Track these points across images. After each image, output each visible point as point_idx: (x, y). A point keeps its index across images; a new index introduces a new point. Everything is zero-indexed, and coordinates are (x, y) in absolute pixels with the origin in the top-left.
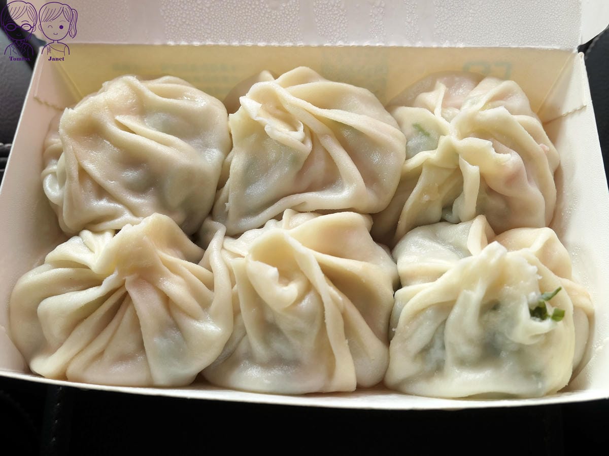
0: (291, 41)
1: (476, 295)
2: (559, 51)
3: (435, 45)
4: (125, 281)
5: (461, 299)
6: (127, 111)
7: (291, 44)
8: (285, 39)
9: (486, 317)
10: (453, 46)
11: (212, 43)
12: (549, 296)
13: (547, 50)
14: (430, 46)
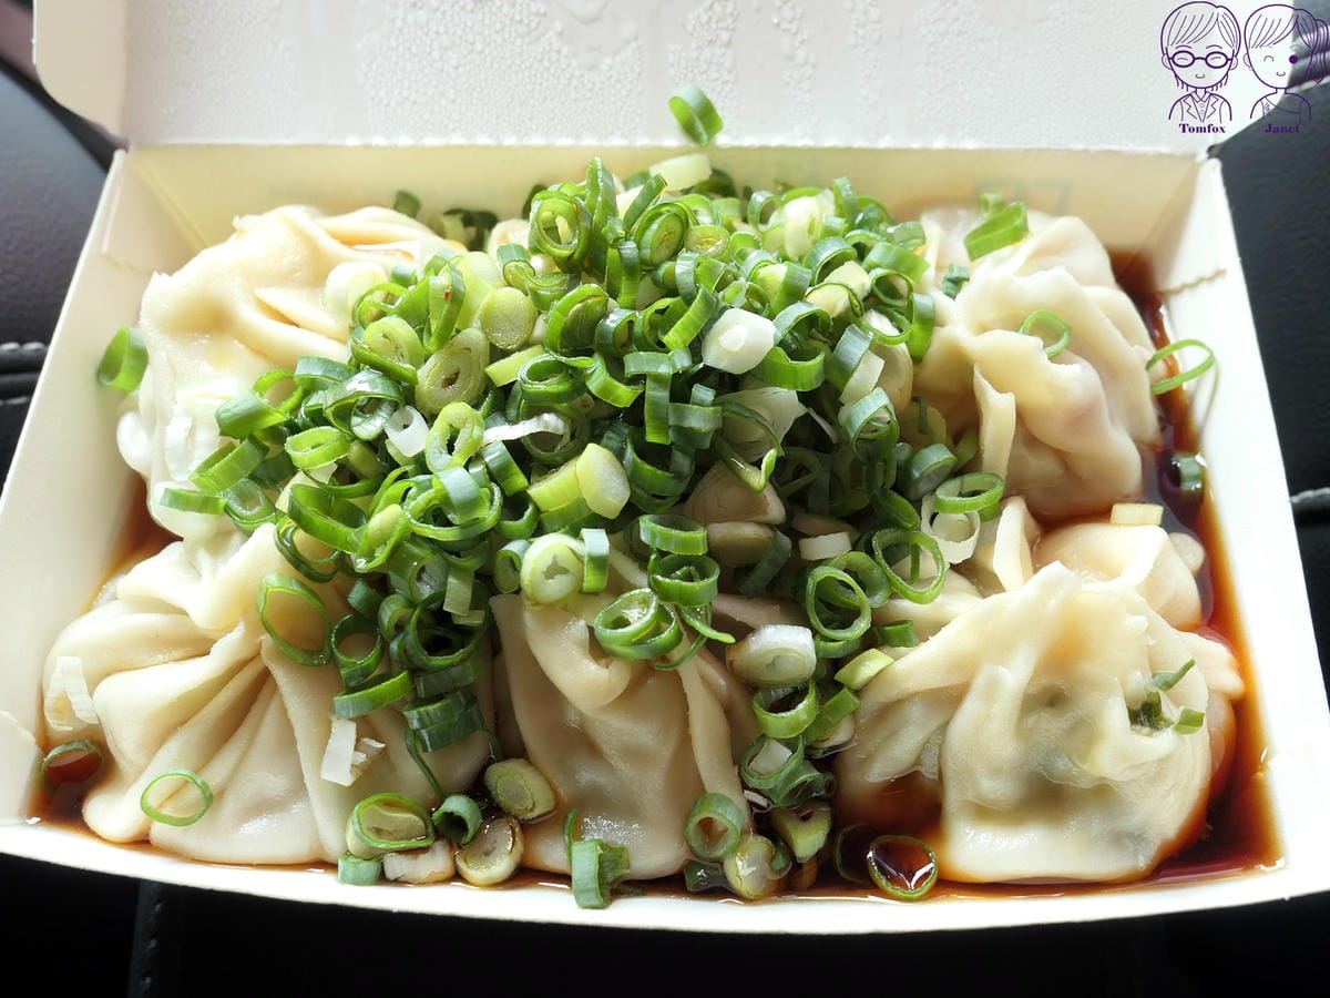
0: (623, 136)
1: (1015, 675)
2: (1171, 156)
3: (916, 145)
4: (260, 645)
5: (979, 683)
6: (283, 279)
7: (623, 142)
8: (612, 133)
9: (1031, 720)
10: (954, 146)
11: (462, 141)
12: (1170, 678)
13: (1144, 156)
14: (905, 146)
